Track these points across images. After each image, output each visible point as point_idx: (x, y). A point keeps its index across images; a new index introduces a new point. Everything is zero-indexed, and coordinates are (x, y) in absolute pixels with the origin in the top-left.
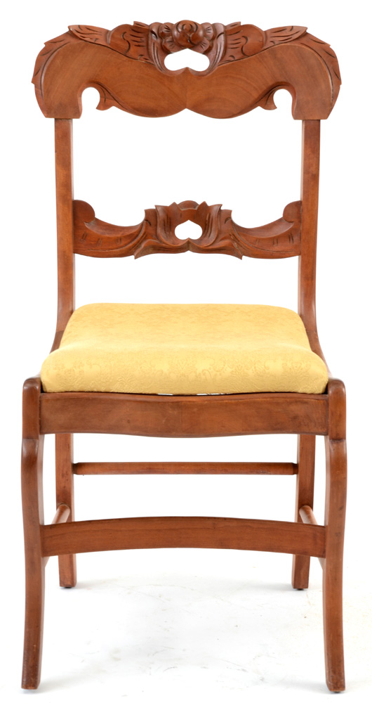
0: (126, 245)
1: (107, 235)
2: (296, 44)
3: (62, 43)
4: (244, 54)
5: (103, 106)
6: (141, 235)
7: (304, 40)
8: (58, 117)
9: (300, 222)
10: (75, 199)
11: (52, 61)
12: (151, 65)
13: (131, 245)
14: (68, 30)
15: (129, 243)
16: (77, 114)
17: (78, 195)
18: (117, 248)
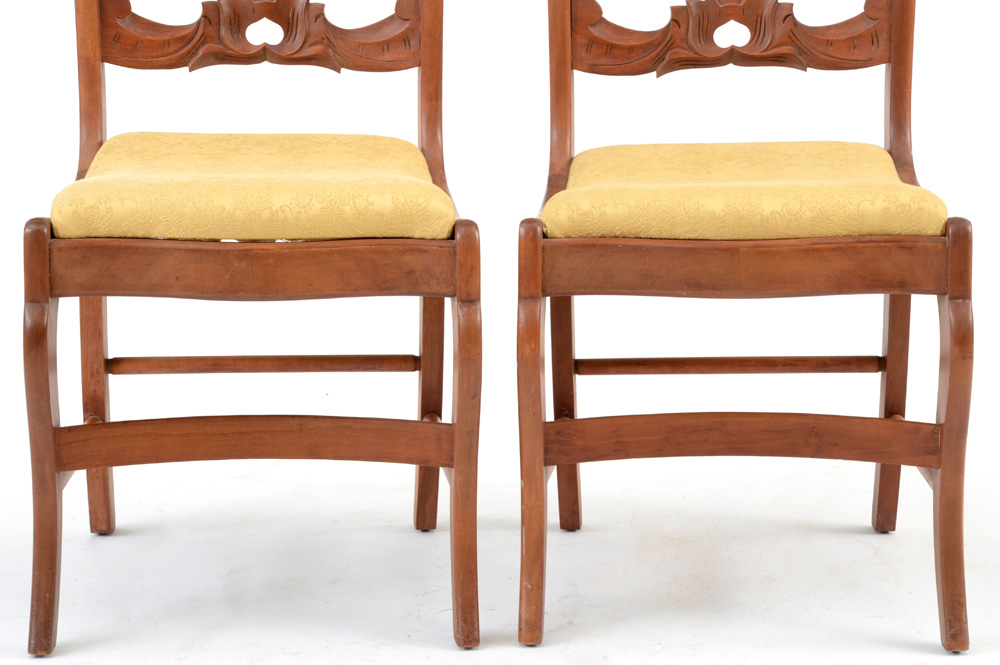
0: (177, 51)
1: (149, 37)
6: (197, 37)
9: (419, 19)
13: (183, 51)
15: (181, 49)
18: (164, 56)
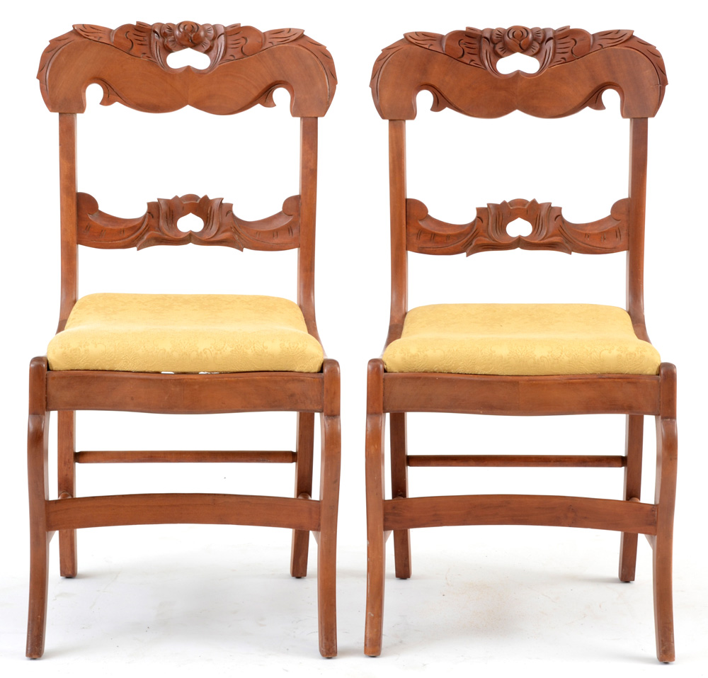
0: (129, 236)
1: (110, 227)
2: (294, 45)
3: (67, 41)
4: (244, 54)
5: (107, 101)
6: (144, 227)
7: (301, 41)
8: (62, 111)
9: (299, 215)
10: (79, 191)
11: (57, 58)
12: (153, 63)
13: (133, 236)
14: (72, 29)
16: (81, 108)
17: (82, 187)
18: (120, 240)
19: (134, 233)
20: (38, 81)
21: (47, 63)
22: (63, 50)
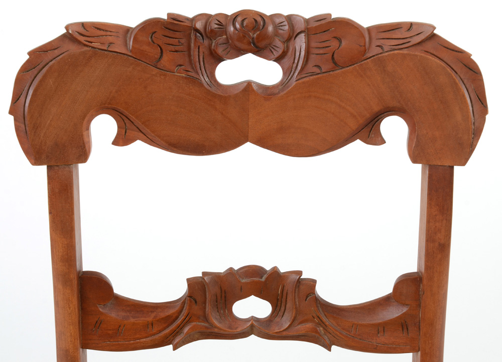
0: (160, 331)
1: (132, 320)
2: (418, 52)
3: (57, 52)
4: (335, 63)
5: (122, 140)
6: (181, 318)
8: (52, 163)
9: (419, 305)
11: (41, 81)
12: (196, 82)
13: (167, 331)
14: (65, 31)
15: (165, 329)
16: (83, 154)
17: (89, 263)
18: (146, 337)
19: (168, 327)
20: (12, 117)
21: (26, 88)
22: (51, 67)
